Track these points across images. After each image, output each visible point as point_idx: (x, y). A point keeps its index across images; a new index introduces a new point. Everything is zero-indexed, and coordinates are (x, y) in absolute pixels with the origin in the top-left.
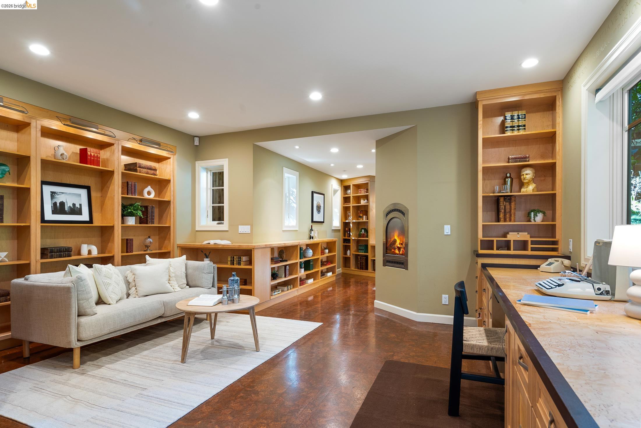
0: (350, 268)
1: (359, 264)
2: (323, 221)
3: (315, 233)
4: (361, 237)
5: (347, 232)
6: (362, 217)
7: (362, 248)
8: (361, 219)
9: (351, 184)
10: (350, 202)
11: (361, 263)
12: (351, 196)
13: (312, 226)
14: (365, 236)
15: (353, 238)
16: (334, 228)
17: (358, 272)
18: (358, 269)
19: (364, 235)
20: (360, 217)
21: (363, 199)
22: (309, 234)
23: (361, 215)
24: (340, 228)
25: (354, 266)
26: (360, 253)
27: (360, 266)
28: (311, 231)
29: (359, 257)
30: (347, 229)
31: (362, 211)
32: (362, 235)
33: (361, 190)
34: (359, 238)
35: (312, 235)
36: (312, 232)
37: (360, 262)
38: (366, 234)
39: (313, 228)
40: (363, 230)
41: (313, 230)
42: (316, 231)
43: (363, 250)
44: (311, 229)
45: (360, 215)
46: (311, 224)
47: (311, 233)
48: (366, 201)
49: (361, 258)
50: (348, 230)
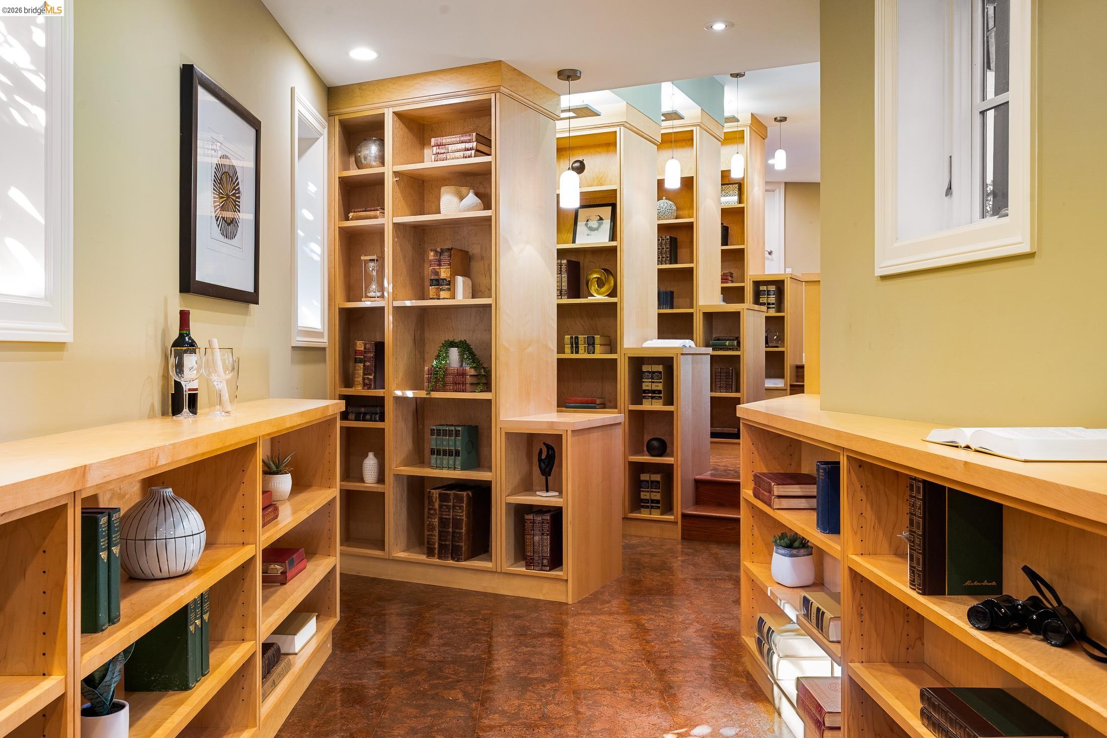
0: (382, 548)
1: (433, 529)
2: (251, 290)
3: (210, 366)
4: (445, 385)
5: (361, 361)
6: (450, 284)
7: (448, 443)
8: (443, 294)
9: (386, 111)
10: (379, 204)
11: (443, 523)
12: (388, 171)
13: (184, 317)
14: (469, 380)
15: (399, 393)
16: (301, 341)
17: (431, 571)
18: (430, 553)
19: (463, 374)
20: (437, 282)
21: (453, 188)
22: (166, 376)
23: (444, 273)
24: (324, 341)
25: (403, 539)
26: (442, 468)
27: (440, 539)
28: (180, 356)
29: (436, 493)
30: (360, 346)
31: (450, 250)
32: (450, 379)
33: (445, 140)
34: (436, 395)
35: (187, 386)
36: (190, 360)
37: (441, 519)
38: (473, 372)
39: (196, 331)
40: (454, 353)
41: (192, 344)
42: (218, 353)
43: (457, 453)
44: (181, 336)
45: (437, 273)
46: (175, 302)
47: (180, 368)
48: (471, 199)
49: (443, 498)
50: (366, 351)
